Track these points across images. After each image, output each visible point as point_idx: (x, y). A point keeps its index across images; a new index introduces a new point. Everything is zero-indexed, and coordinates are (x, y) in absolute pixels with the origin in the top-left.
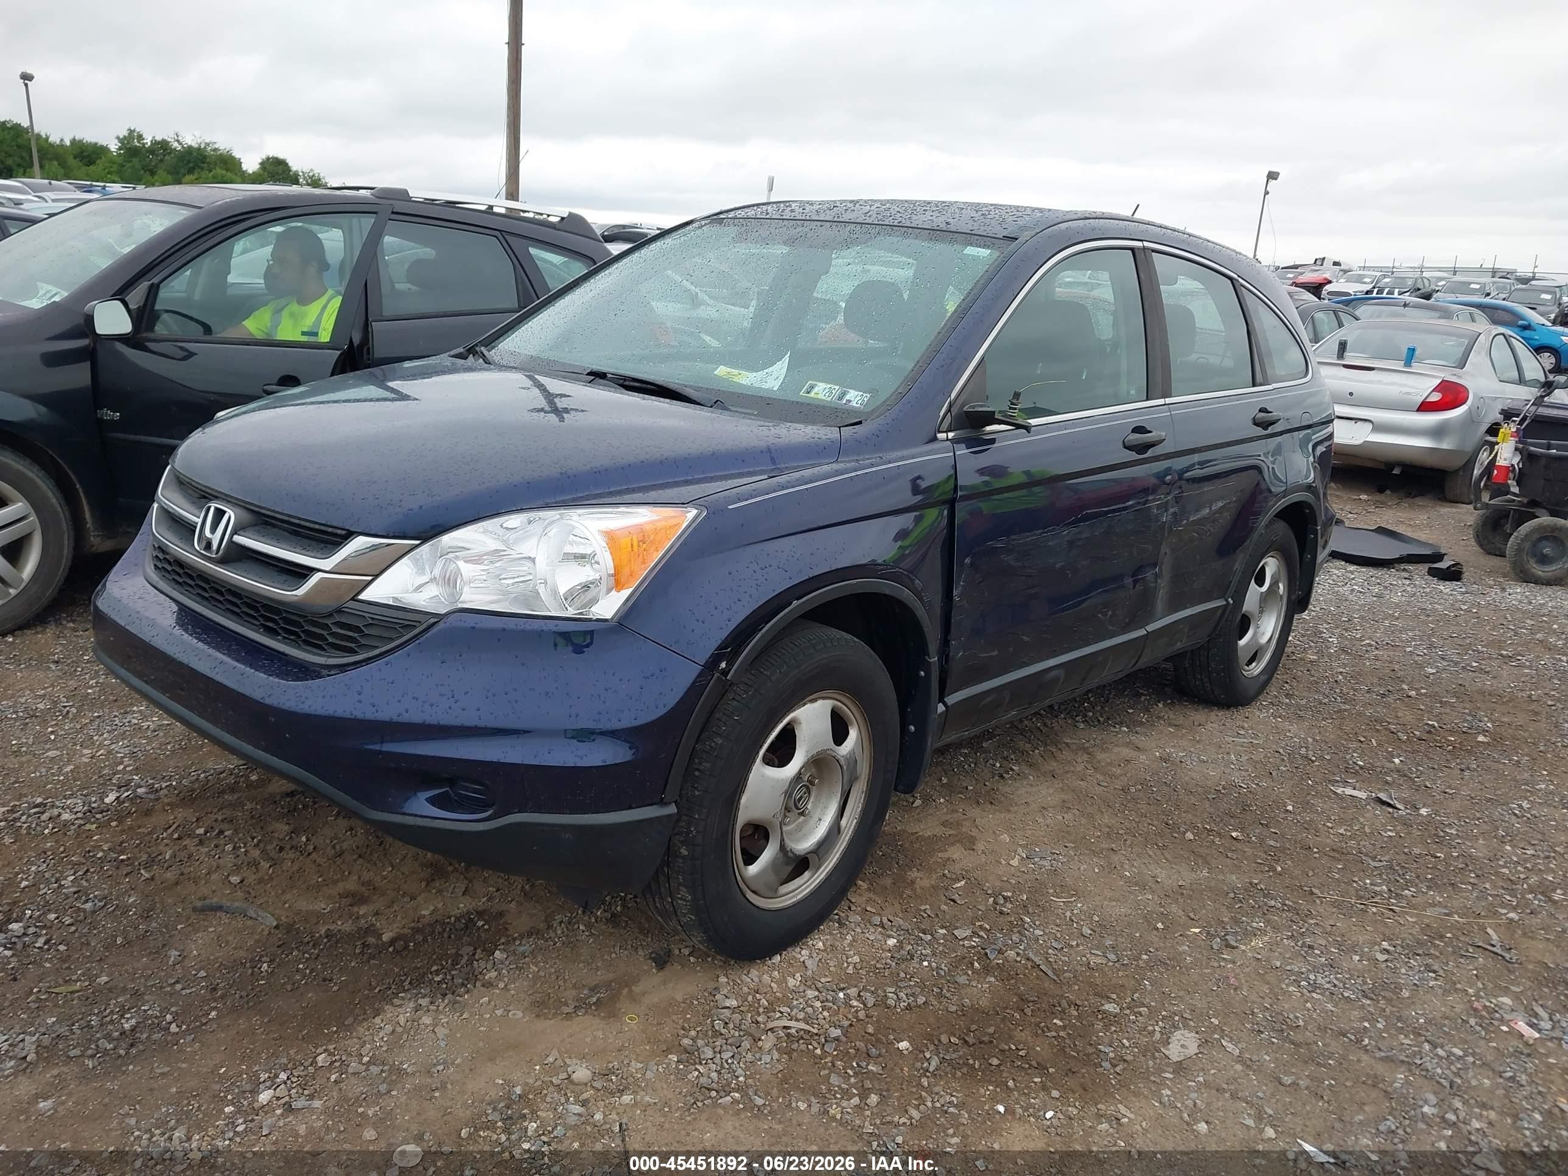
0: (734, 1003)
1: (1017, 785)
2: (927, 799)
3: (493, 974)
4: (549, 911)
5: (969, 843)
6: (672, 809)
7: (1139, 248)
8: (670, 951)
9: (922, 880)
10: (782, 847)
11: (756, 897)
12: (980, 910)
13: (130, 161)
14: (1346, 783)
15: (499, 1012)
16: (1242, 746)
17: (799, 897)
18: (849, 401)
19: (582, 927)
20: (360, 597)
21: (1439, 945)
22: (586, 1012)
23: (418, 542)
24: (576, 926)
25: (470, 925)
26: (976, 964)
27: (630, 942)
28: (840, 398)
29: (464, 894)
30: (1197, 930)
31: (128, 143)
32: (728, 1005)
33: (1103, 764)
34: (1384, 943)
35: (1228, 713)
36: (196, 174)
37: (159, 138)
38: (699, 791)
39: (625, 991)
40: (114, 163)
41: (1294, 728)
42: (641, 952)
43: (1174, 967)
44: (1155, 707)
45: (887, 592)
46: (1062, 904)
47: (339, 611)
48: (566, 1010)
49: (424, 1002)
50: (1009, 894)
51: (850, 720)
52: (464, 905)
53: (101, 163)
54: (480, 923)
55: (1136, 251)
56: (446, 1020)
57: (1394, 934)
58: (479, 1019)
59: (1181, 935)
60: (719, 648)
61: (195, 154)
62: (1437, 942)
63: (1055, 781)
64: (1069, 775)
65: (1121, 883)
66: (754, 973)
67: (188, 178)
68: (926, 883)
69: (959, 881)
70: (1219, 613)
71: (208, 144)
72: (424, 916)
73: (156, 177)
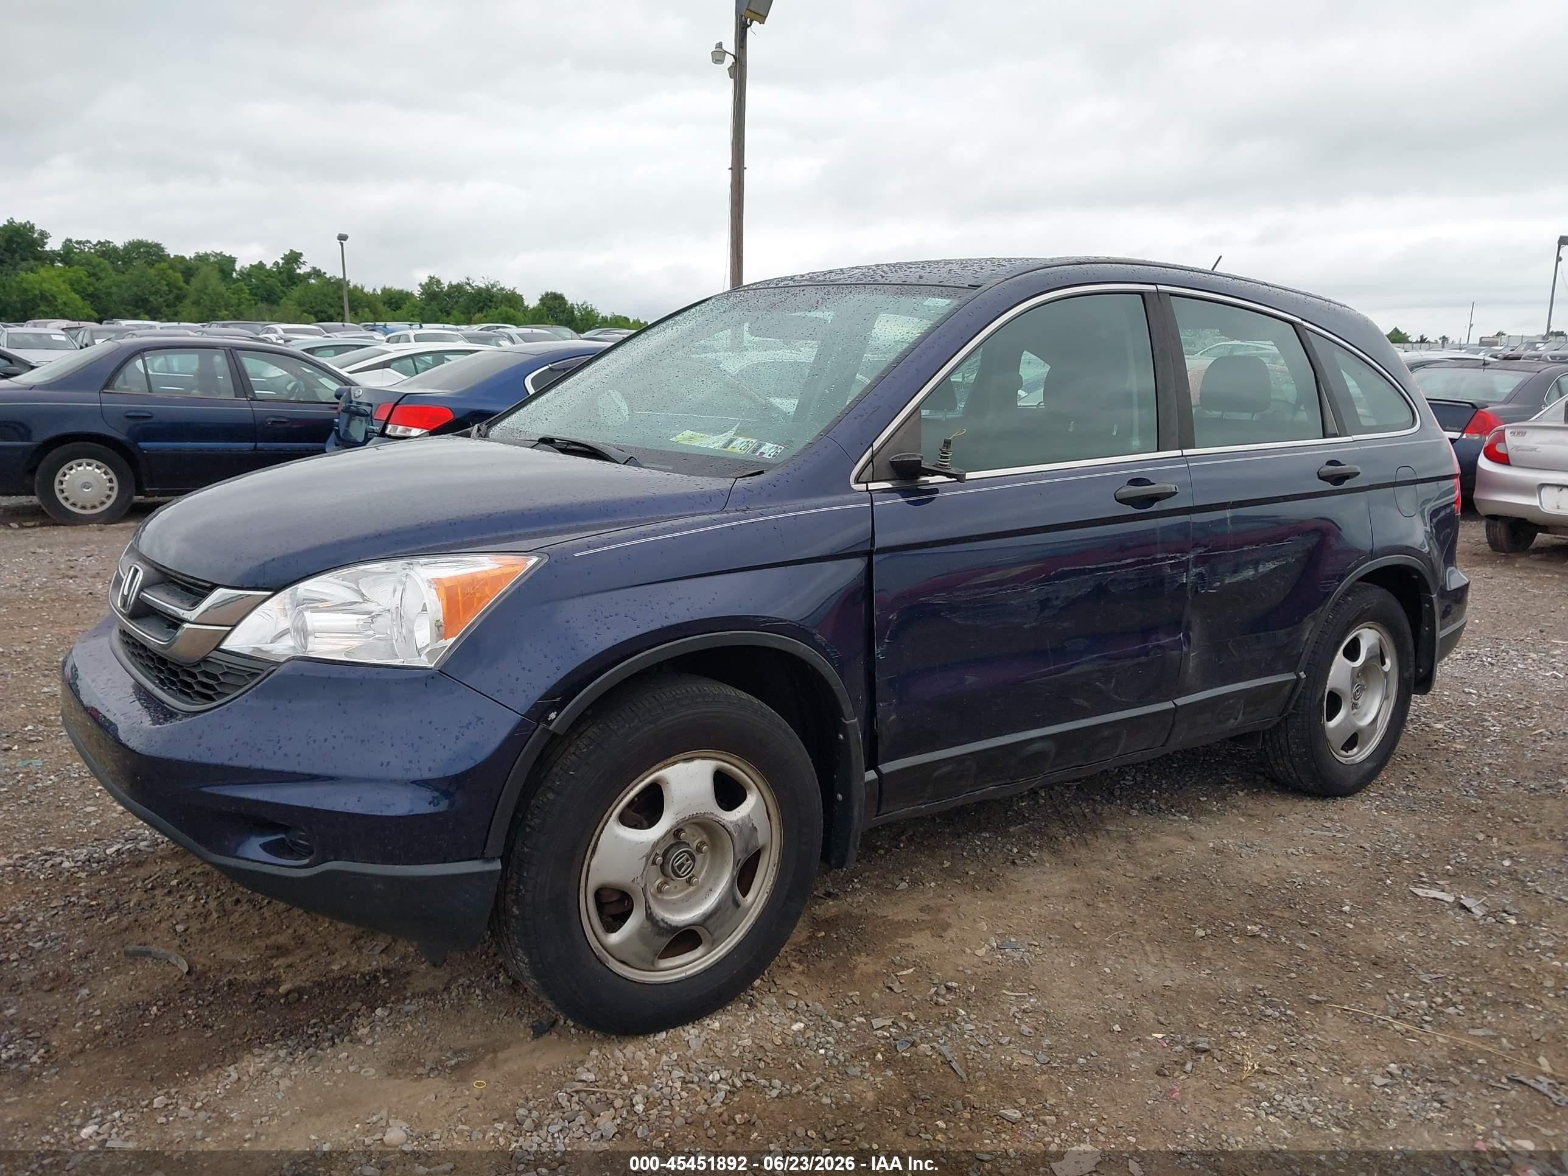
0: (592, 1077)
1: (1028, 871)
2: (915, 882)
3: (366, 1030)
4: (455, 974)
5: (939, 929)
6: (497, 865)
7: (1150, 292)
8: (557, 1020)
9: (864, 964)
10: (650, 916)
11: (626, 967)
12: (914, 999)
13: (429, 305)
14: (1434, 885)
15: (352, 1069)
16: (1321, 839)
17: (688, 973)
18: (763, 453)
19: (478, 992)
20: (221, 647)
21: (1463, 1071)
22: (439, 1074)
23: (269, 593)
24: (473, 990)
25: (373, 982)
26: (879, 1056)
27: (517, 1009)
28: (755, 451)
29: (382, 952)
30: (1160, 1036)
31: (429, 288)
32: (584, 1078)
33: (1140, 854)
34: (1392, 1065)
35: (1320, 804)
36: (485, 313)
37: (454, 283)
38: (527, 847)
39: (489, 1057)
40: (417, 307)
41: (1397, 823)
42: (525, 1020)
43: (1112, 1074)
44: (1234, 795)
45: (776, 646)
46: (1014, 998)
47: (205, 660)
48: (420, 1070)
49: (282, 1053)
50: (954, 984)
51: (746, 783)
52: (378, 962)
53: (406, 307)
54: (383, 981)
55: (1146, 295)
56: (296, 1073)
57: (1409, 1057)
58: (329, 1074)
59: (1138, 1040)
60: (545, 697)
61: (484, 295)
62: (1462, 1068)
63: (1075, 869)
64: (1094, 864)
65: (1096, 980)
66: (630, 1049)
67: (478, 315)
68: (870, 969)
69: (908, 968)
70: (1288, 688)
71: (493, 286)
72: (333, 971)
73: (451, 317)
